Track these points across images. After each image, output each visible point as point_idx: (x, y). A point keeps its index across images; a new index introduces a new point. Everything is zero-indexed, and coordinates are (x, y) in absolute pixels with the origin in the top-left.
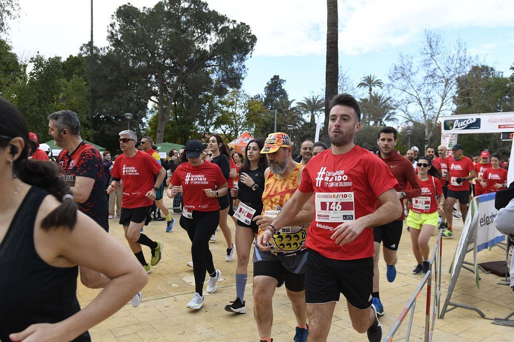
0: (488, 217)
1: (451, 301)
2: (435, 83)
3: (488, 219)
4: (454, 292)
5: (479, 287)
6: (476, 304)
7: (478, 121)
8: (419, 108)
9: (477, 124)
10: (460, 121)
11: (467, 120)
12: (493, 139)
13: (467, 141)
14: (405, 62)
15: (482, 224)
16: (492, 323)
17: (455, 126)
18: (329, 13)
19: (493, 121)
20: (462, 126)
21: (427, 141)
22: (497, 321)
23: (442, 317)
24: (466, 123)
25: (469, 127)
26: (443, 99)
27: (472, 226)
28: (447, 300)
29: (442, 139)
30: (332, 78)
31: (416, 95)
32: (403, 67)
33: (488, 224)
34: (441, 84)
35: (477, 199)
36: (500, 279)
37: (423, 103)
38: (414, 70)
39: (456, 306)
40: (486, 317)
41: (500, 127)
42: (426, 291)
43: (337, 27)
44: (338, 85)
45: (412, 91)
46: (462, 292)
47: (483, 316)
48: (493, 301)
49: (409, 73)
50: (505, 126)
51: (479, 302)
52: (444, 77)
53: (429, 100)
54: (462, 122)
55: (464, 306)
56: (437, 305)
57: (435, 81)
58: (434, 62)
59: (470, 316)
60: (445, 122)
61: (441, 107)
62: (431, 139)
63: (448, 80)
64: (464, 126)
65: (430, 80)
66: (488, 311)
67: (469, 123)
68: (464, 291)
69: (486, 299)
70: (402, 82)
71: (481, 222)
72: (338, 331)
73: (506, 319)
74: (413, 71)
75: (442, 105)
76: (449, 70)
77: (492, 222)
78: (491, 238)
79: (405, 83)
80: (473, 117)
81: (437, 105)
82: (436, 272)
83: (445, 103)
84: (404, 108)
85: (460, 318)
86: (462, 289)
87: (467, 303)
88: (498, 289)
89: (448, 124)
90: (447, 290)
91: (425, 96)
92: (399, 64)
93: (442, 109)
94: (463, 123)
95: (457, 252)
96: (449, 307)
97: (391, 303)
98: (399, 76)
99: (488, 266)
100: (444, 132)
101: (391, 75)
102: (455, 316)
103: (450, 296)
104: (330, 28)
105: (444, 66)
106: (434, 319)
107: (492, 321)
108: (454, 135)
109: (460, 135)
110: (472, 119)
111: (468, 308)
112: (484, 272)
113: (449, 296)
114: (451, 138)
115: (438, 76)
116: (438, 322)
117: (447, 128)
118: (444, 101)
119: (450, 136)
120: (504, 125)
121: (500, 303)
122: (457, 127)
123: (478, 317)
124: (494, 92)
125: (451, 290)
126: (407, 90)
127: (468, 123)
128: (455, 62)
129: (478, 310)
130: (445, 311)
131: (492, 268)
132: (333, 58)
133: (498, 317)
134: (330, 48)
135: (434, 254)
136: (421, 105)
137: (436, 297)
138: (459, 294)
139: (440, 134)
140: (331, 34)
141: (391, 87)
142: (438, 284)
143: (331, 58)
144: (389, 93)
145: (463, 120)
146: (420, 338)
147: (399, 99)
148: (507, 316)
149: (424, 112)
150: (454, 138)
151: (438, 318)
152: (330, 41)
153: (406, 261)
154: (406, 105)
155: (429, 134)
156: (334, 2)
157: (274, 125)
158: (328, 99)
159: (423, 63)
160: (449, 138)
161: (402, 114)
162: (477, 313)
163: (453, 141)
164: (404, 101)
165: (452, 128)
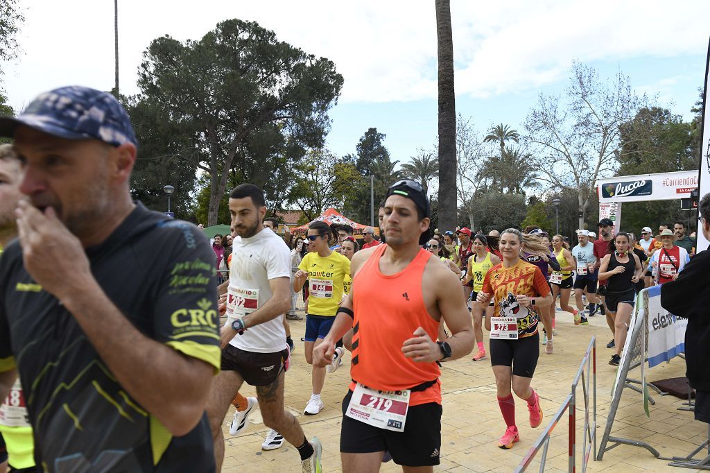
0: (663, 317)
1: (610, 435)
2: (589, 133)
3: (663, 320)
4: (615, 423)
5: (649, 416)
6: (648, 439)
7: (649, 183)
8: (568, 168)
9: (647, 188)
10: (624, 184)
11: (633, 182)
12: (672, 208)
13: (637, 212)
14: (548, 106)
15: (656, 326)
16: (669, 465)
17: (617, 192)
18: (440, 43)
19: (668, 183)
20: (627, 191)
21: (582, 213)
22: (676, 461)
23: (599, 458)
24: (631, 187)
25: (636, 193)
26: (601, 155)
27: (636, 330)
28: (605, 434)
29: (600, 210)
30: (447, 130)
31: (564, 150)
32: (545, 112)
33: (664, 327)
34: (597, 134)
36: (681, 403)
37: (575, 160)
38: (560, 116)
39: (618, 442)
40: (662, 455)
41: (678, 191)
44: (458, 138)
45: (558, 145)
46: (629, 423)
47: (656, 455)
48: (671, 434)
49: (553, 120)
50: (685, 191)
51: (652, 435)
52: (601, 125)
53: (582, 156)
54: (626, 187)
55: (629, 441)
56: (590, 442)
57: (589, 131)
58: (587, 105)
59: (639, 456)
60: (604, 187)
61: (599, 166)
62: (588, 210)
63: (606, 129)
64: (629, 191)
65: (582, 129)
66: (664, 447)
67: (636, 188)
68: (631, 421)
69: (661, 431)
70: (544, 134)
71: (654, 324)
73: (689, 459)
74: (558, 118)
75: (600, 164)
76: (607, 115)
77: (669, 323)
78: (671, 346)
79: (548, 135)
80: (643, 178)
81: (593, 163)
83: (604, 160)
84: (548, 169)
85: (625, 459)
86: (628, 419)
87: (634, 437)
88: (678, 417)
89: (607, 189)
90: (606, 420)
91: (576, 151)
92: (539, 109)
93: (600, 169)
94: (628, 188)
96: (609, 444)
98: (541, 124)
99: (664, 385)
100: (602, 200)
101: (529, 124)
102: (618, 456)
103: (610, 429)
104: (443, 63)
105: (600, 110)
106: (585, 462)
107: (670, 462)
108: (617, 205)
109: (625, 204)
110: (640, 182)
111: (639, 445)
112: (659, 393)
114: (613, 209)
115: (594, 124)
116: (593, 465)
117: (606, 195)
118: (603, 157)
119: (611, 205)
120: (684, 189)
121: (680, 436)
122: (620, 193)
123: (651, 457)
124: (671, 143)
125: (611, 420)
126: (552, 145)
127: (634, 187)
128: (615, 104)
129: (650, 447)
130: (603, 449)
131: (671, 388)
132: (447, 103)
133: (678, 456)
134: (443, 89)
135: (580, 372)
136: (571, 163)
138: (625, 426)
139: (598, 203)
140: (444, 71)
141: (530, 140)
142: (591, 411)
143: (445, 103)
144: (527, 148)
145: (628, 183)
147: (542, 156)
148: (690, 454)
149: (575, 174)
150: (616, 208)
151: (594, 460)
152: (442, 80)
153: (552, 381)
154: (551, 164)
155: (584, 203)
157: (370, 196)
158: (443, 159)
159: (572, 106)
160: (609, 209)
161: (547, 176)
162: (648, 451)
163: (615, 213)
164: (548, 159)
165: (614, 195)
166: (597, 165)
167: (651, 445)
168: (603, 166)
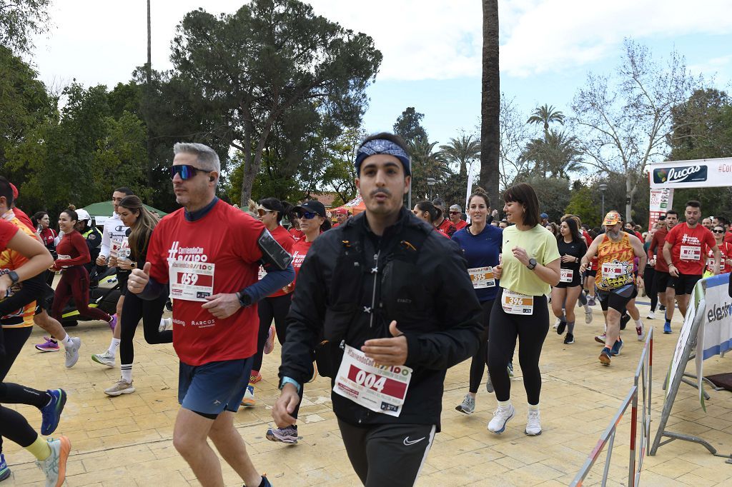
0: (719, 309)
1: (666, 430)
2: (639, 115)
3: (719, 312)
4: (670, 418)
5: (705, 410)
6: (703, 435)
7: (704, 169)
8: (616, 151)
9: (702, 174)
10: (677, 170)
11: (687, 168)
12: (725, 196)
14: (596, 86)
15: (711, 318)
16: (727, 462)
17: (669, 178)
18: (485, 18)
19: (725, 169)
20: (680, 177)
21: (629, 199)
23: (653, 453)
24: (685, 172)
25: (690, 179)
26: (652, 139)
27: (696, 321)
28: (660, 428)
29: (651, 196)
30: (491, 110)
31: (612, 133)
32: (593, 93)
33: (719, 319)
34: (648, 117)
35: (703, 283)
37: (623, 144)
38: (609, 97)
39: (673, 437)
40: (718, 453)
42: (630, 416)
43: (498, 37)
44: (501, 119)
45: (606, 128)
46: (682, 417)
47: (713, 452)
48: (728, 430)
49: (602, 102)
51: (707, 431)
52: (653, 107)
53: (631, 140)
54: (680, 172)
55: (684, 437)
56: (645, 436)
57: (640, 113)
58: (638, 85)
59: (694, 452)
60: (655, 172)
61: (649, 151)
62: (635, 197)
63: (658, 111)
64: (683, 177)
65: (633, 111)
66: (721, 444)
67: (690, 174)
68: (684, 416)
69: (717, 427)
70: (592, 115)
71: (709, 316)
72: (503, 473)
74: (608, 99)
75: (650, 148)
76: (660, 97)
77: (726, 316)
78: (724, 339)
79: (596, 116)
80: (696, 164)
81: (643, 148)
82: (644, 389)
83: (655, 144)
84: (595, 152)
85: (679, 455)
86: (681, 413)
87: (689, 433)
89: (658, 174)
90: (661, 414)
91: (625, 134)
92: (587, 89)
93: (650, 153)
94: (681, 174)
95: (675, 360)
96: (664, 439)
97: (580, 433)
98: (588, 105)
99: (720, 380)
100: (653, 186)
101: (576, 105)
102: (672, 452)
104: (488, 39)
105: (652, 91)
106: (642, 457)
107: (727, 459)
108: (669, 191)
109: (677, 190)
110: (695, 167)
111: (691, 441)
112: (714, 388)
113: (664, 423)
114: (664, 195)
115: (645, 106)
116: (648, 461)
117: (657, 180)
118: (654, 141)
119: (662, 191)
122: (673, 179)
123: (707, 453)
124: (726, 127)
125: (666, 413)
126: (600, 127)
127: (688, 173)
128: (669, 85)
129: (706, 443)
130: (657, 444)
131: (727, 383)
132: (491, 82)
134: (488, 67)
135: (641, 362)
136: (619, 147)
137: (645, 424)
138: (678, 421)
139: (649, 189)
140: (489, 47)
141: (576, 122)
142: (647, 406)
143: (489, 81)
144: (573, 130)
145: (681, 169)
146: (622, 484)
147: (588, 139)
149: (624, 158)
150: (668, 194)
151: (648, 455)
152: (488, 58)
154: (598, 148)
155: (632, 189)
156: (493, 2)
158: (486, 140)
159: (622, 87)
160: (661, 195)
161: (593, 160)
162: (704, 447)
163: (667, 200)
164: (596, 142)
165: (666, 180)
166: (647, 149)
167: (708, 441)
168: (653, 151)
